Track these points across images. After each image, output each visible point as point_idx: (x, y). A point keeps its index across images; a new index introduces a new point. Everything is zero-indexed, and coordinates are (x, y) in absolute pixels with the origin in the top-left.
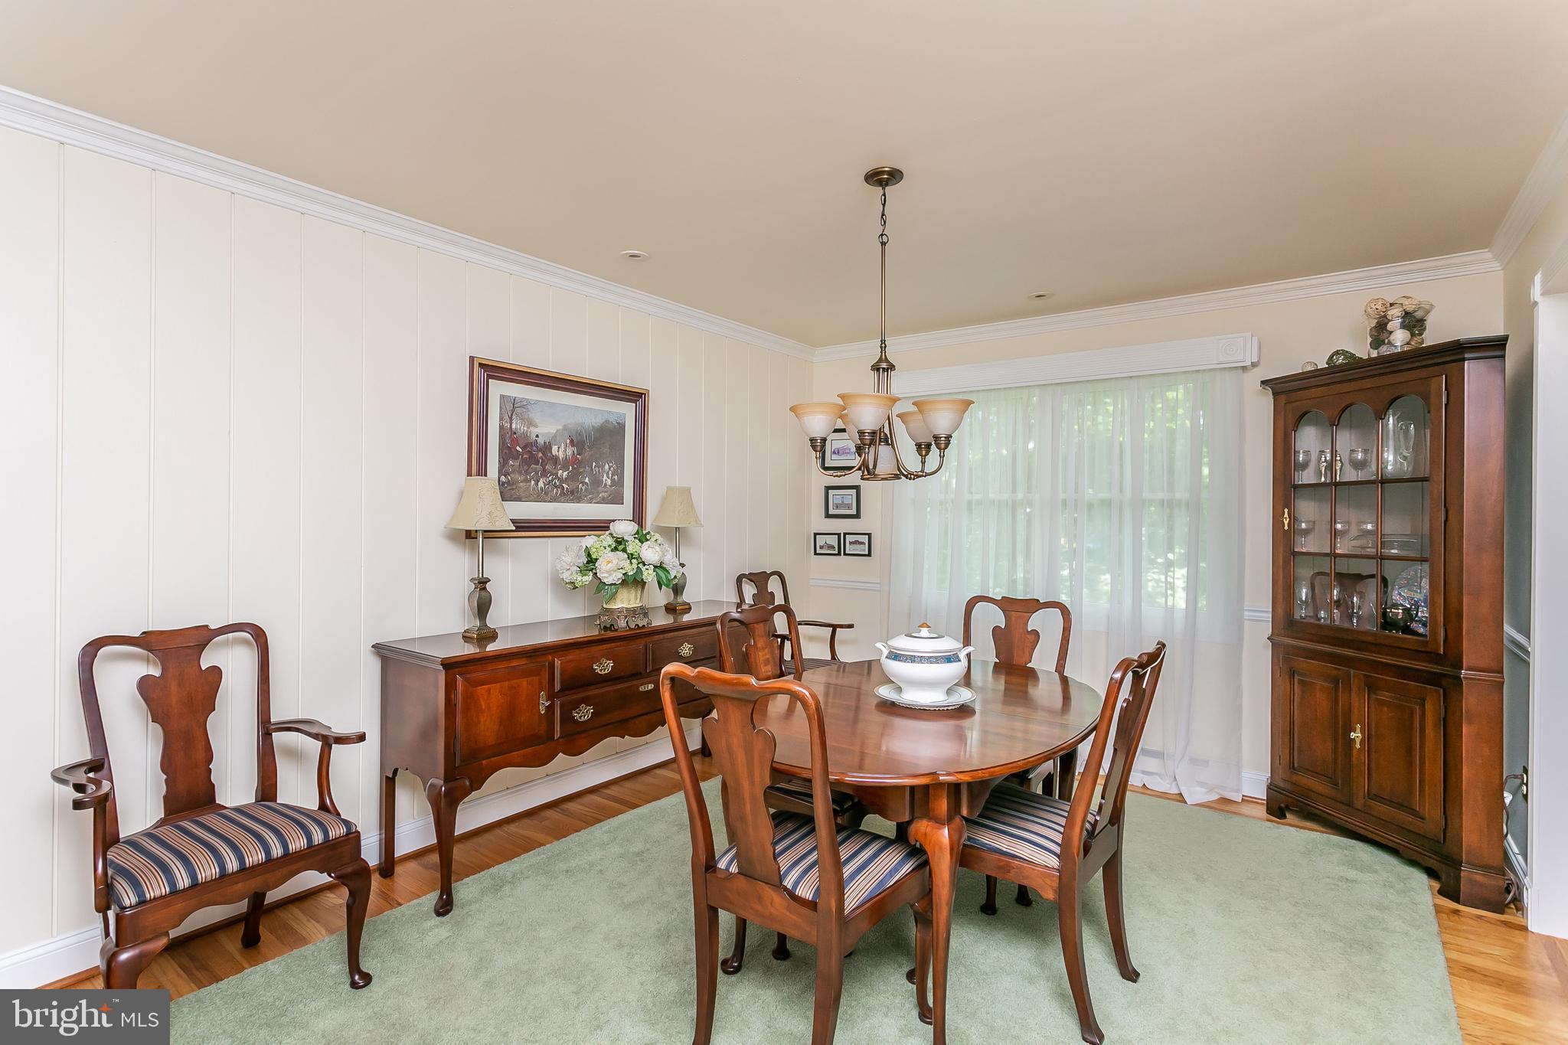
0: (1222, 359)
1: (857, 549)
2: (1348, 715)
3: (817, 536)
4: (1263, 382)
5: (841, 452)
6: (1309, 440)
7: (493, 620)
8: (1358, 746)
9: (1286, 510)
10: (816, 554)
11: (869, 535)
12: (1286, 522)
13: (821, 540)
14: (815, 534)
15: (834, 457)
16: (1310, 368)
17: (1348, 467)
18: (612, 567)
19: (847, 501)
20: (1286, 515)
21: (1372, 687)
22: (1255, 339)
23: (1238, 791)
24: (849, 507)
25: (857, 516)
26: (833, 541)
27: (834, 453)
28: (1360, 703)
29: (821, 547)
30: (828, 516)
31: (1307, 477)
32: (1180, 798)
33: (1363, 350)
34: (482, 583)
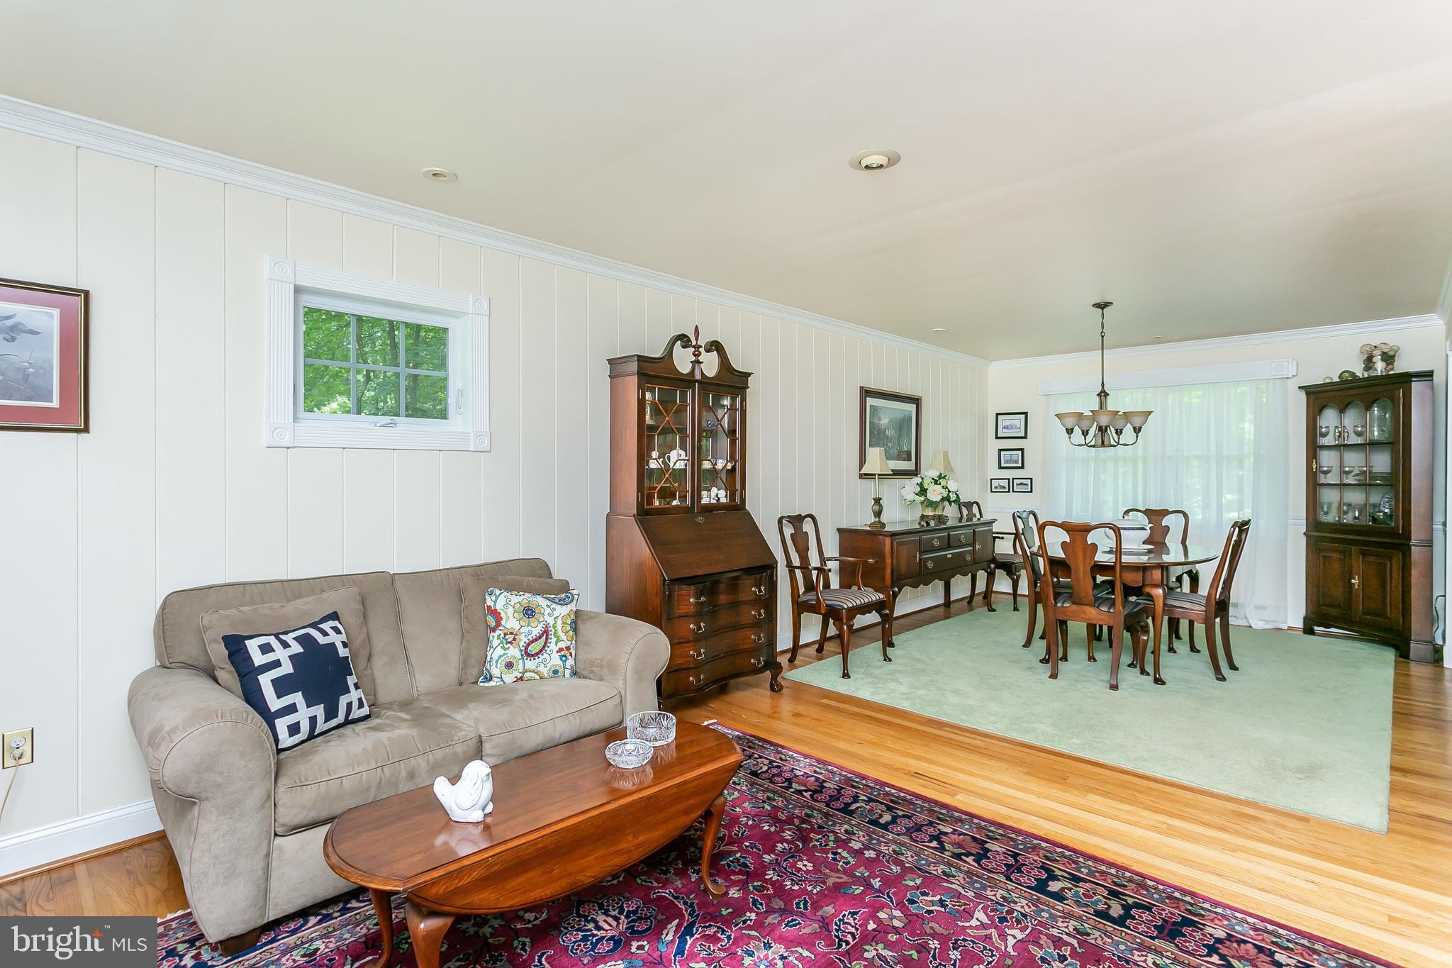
0: (1273, 373)
1: (1023, 488)
2: (1351, 568)
3: (993, 481)
4: (1300, 387)
5: (1010, 427)
6: (1329, 419)
7: (884, 519)
8: (1356, 587)
9: (1314, 460)
10: (992, 492)
11: (1031, 479)
12: (1314, 467)
13: (995, 483)
14: (991, 479)
15: (1004, 430)
16: (1328, 381)
17: (1353, 435)
18: (935, 494)
19: (1014, 458)
20: (1314, 463)
21: (1364, 554)
22: (1294, 362)
23: (1286, 623)
24: (1016, 462)
25: (1022, 467)
26: (1005, 483)
27: (1004, 428)
28: (1358, 563)
29: (996, 488)
30: (1000, 468)
31: (1329, 440)
32: (1251, 627)
33: (1359, 372)
34: (877, 501)
